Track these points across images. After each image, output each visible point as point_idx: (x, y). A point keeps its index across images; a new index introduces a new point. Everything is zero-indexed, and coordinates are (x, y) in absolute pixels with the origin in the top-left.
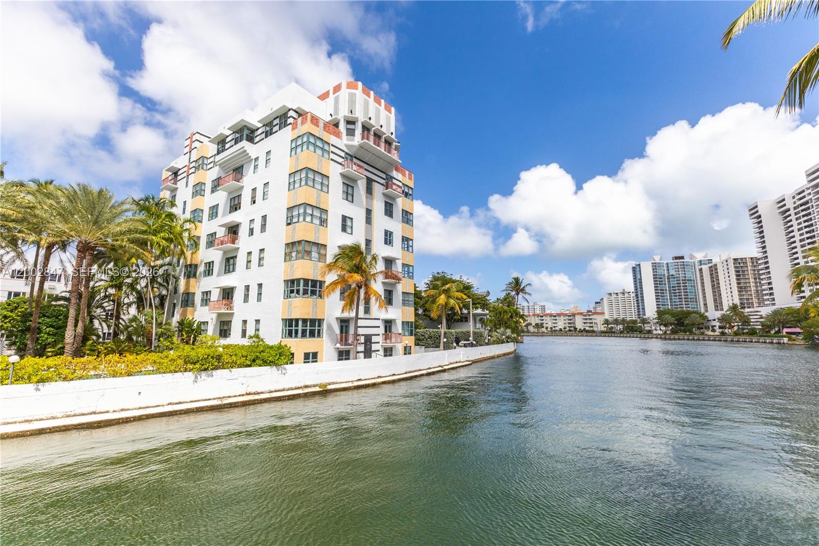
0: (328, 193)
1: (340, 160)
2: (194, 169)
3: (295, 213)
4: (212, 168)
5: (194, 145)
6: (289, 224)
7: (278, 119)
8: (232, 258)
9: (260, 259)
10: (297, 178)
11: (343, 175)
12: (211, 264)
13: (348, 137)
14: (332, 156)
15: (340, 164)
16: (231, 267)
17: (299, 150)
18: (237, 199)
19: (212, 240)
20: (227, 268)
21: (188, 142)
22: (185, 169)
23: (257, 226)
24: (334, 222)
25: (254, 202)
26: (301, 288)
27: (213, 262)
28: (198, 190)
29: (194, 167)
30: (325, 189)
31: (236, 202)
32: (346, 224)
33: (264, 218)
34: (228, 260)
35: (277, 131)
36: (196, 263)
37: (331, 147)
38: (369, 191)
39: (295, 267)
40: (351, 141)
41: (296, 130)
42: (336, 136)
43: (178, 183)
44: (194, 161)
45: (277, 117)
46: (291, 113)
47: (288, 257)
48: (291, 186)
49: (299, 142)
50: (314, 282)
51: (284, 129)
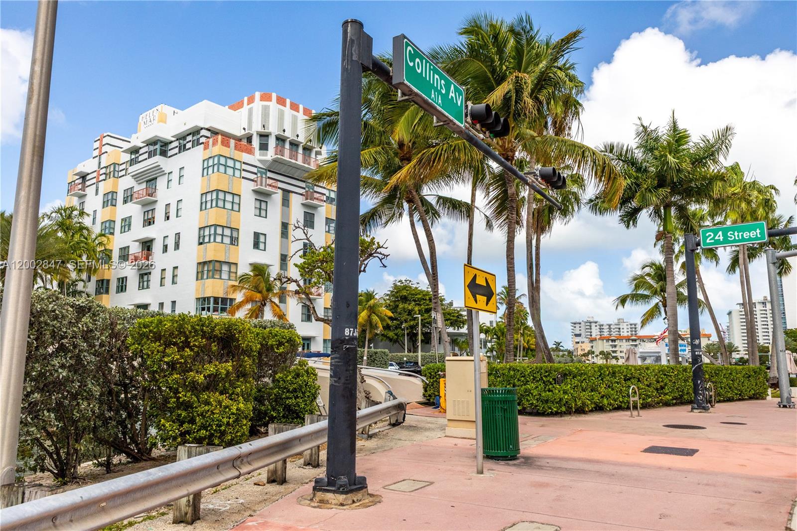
0: (239, 211)
1: (253, 177)
2: (104, 176)
3: (207, 232)
4: (123, 176)
5: (104, 149)
6: (200, 244)
7: (191, 136)
8: (146, 274)
9: (174, 276)
10: (209, 197)
11: (256, 192)
12: (125, 279)
13: (261, 151)
14: (244, 174)
15: (253, 180)
16: (145, 283)
17: (210, 170)
18: (150, 212)
19: (124, 255)
20: (141, 284)
21: (97, 145)
22: (95, 175)
23: (171, 243)
24: (246, 240)
25: (168, 218)
26: (212, 306)
27: (126, 277)
28: (110, 200)
29: (105, 174)
30: (236, 207)
31: (150, 216)
32: (258, 241)
33: (178, 235)
34: (142, 276)
35: (190, 148)
36: (108, 278)
37: (243, 165)
38: (286, 202)
39: (206, 285)
40: (263, 155)
41: (207, 151)
42: (248, 153)
43: (87, 189)
44: (105, 167)
45: (190, 134)
46: (203, 132)
47: (199, 276)
48: (203, 206)
49: (211, 163)
50: (224, 300)
51: (196, 148)
